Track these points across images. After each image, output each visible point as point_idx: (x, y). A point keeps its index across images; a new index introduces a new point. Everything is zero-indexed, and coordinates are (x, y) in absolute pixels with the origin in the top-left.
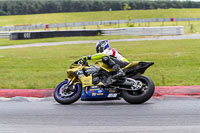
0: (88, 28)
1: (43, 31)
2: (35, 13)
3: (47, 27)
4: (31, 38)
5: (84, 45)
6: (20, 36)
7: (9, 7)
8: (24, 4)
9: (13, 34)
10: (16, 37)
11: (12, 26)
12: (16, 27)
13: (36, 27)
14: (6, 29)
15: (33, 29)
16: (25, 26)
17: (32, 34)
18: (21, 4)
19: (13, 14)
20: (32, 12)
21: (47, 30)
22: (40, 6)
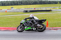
0: (47, 9)
1: (33, 10)
2: (31, 4)
3: (35, 9)
4: (30, 12)
5: (46, 14)
6: (26, 12)
7: (23, 3)
8: (28, 2)
9: (24, 11)
10: (25, 12)
11: (24, 8)
12: (25, 9)
13: (31, 9)
14: (22, 9)
15: (30, 9)
16: (28, 9)
17: (30, 11)
18: (26, 2)
19: (24, 5)
20: (30, 4)
21: (35, 10)
22: (32, 2)
